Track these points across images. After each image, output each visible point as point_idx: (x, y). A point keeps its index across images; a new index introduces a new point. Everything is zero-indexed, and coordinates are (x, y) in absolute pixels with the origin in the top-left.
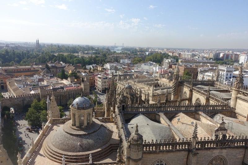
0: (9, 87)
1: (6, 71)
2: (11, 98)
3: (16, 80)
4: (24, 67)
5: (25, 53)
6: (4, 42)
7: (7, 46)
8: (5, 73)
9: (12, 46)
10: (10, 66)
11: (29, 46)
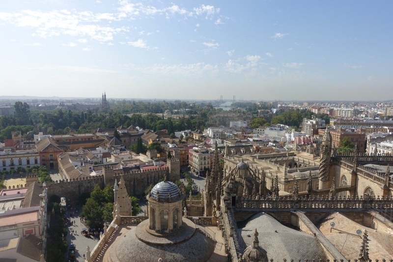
0: (60, 165)
1: (58, 141)
2: (62, 182)
3: (71, 155)
4: (83, 135)
5: (86, 114)
6: (58, 99)
7: (62, 104)
8: (56, 145)
9: (68, 104)
10: (63, 134)
11: (92, 104)
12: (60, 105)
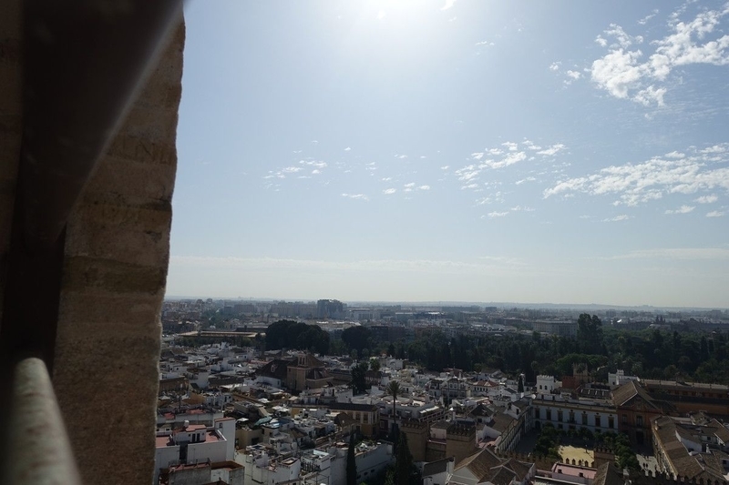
0: (658, 441)
1: (651, 390)
2: (661, 476)
3: (678, 424)
4: (707, 386)
5: (710, 341)
6: (652, 310)
7: (660, 319)
8: (648, 398)
9: (672, 320)
10: (664, 378)
11: (723, 322)
12: (657, 322)
